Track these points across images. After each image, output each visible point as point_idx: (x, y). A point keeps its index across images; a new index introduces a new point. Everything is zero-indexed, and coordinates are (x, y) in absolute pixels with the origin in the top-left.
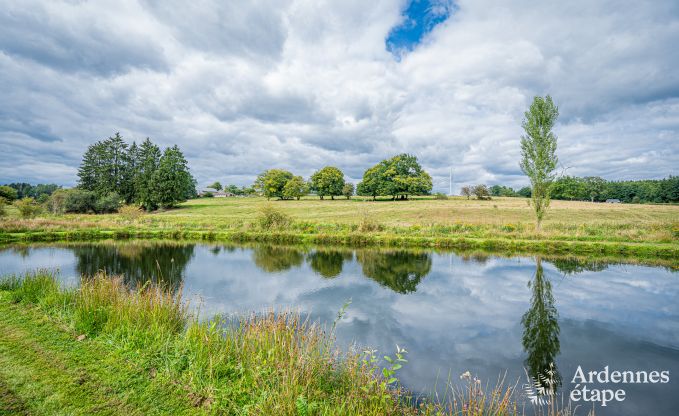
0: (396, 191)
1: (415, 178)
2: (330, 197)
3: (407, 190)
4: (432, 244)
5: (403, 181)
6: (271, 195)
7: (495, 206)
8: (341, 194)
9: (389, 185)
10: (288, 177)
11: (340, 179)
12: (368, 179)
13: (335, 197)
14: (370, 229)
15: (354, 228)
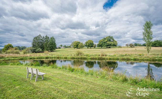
0: (108, 46)
1: (113, 42)
2: (90, 48)
3: (110, 45)
4: (120, 59)
5: (109, 43)
6: (75, 47)
7: (136, 49)
8: (93, 47)
9: (106, 44)
10: (79, 43)
11: (93, 43)
12: (100, 43)
13: (91, 48)
14: (103, 55)
15: (99, 55)
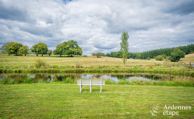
0: (70, 53)
1: (76, 49)
2: (41, 55)
3: (73, 53)
4: (101, 71)
5: (72, 50)
6: (11, 53)
7: (107, 60)
8: (47, 54)
9: (67, 51)
10: (20, 45)
11: (46, 48)
12: (58, 48)
13: (43, 55)
14: (79, 67)
15: (73, 67)
